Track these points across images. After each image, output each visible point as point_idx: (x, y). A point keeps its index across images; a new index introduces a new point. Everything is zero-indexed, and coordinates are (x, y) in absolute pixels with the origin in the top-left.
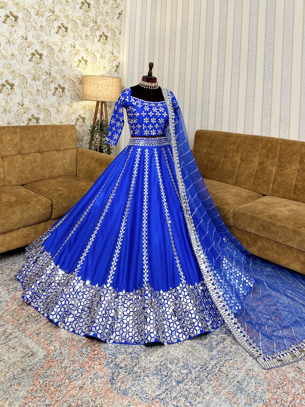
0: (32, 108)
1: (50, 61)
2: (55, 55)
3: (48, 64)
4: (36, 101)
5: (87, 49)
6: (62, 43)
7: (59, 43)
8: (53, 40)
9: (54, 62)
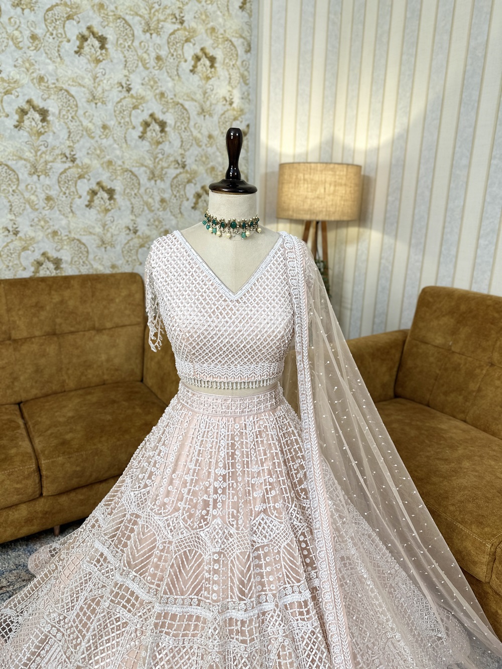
1: (68, 128)
2: (81, 112)
3: (64, 134)
5: (162, 95)
6: (94, 80)
7: (88, 81)
8: (70, 72)
9: (81, 128)
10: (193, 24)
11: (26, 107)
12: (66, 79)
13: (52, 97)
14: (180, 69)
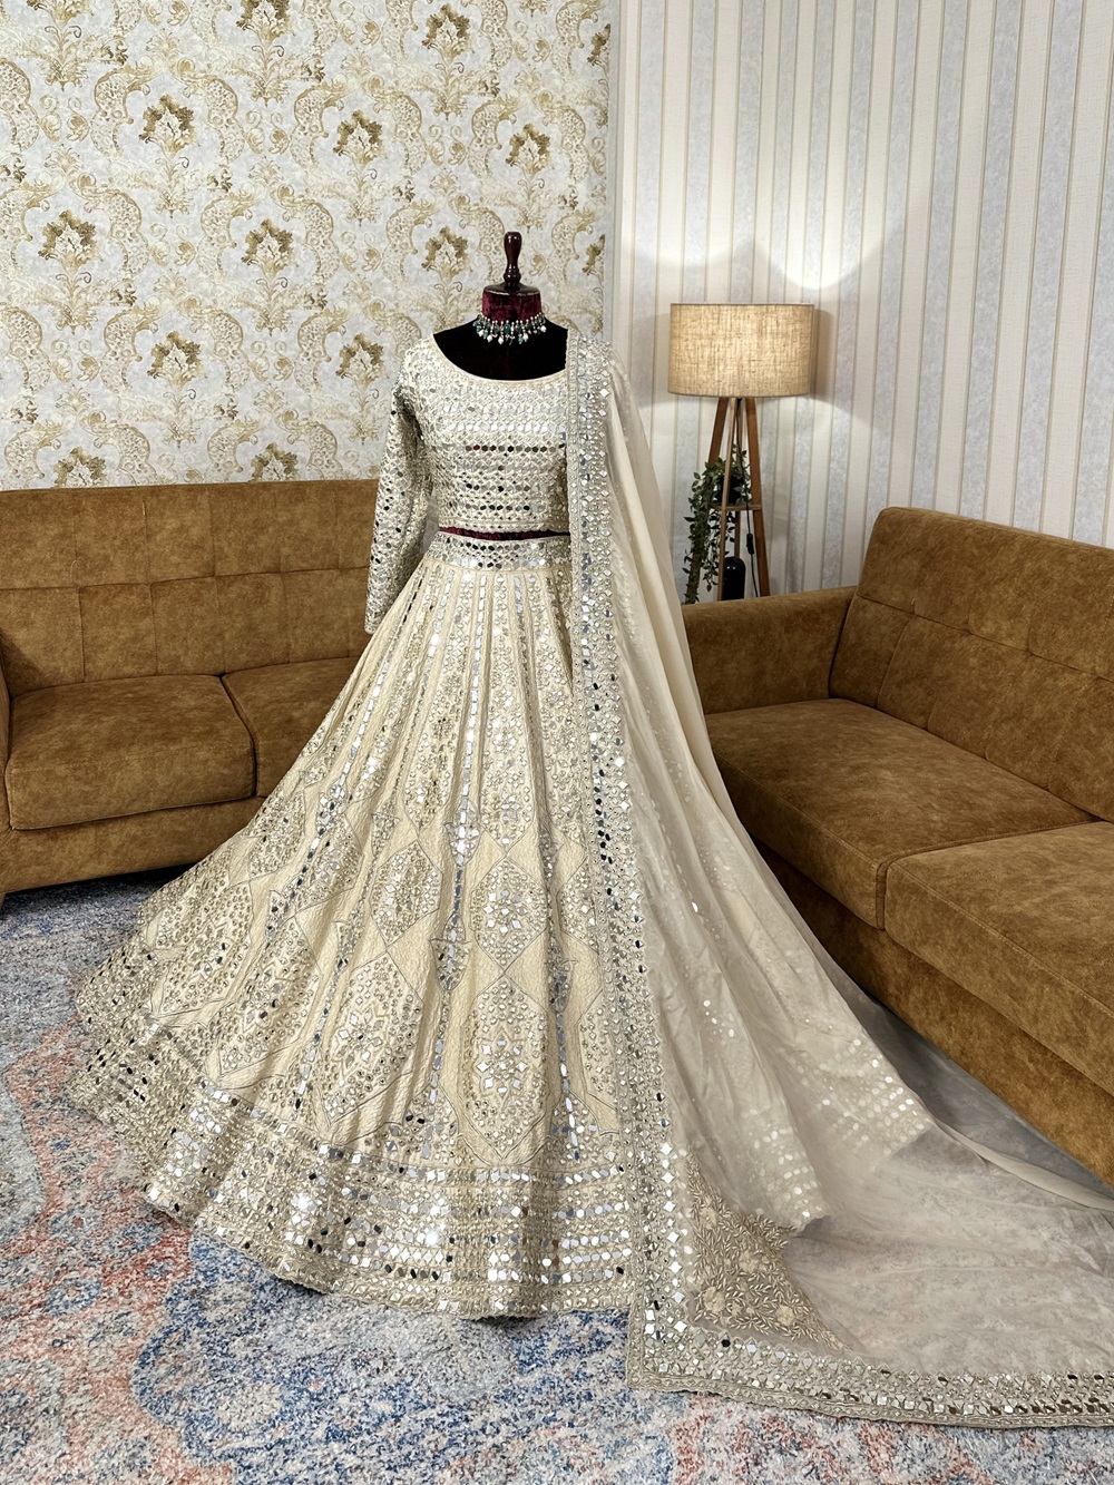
0: (266, 423)
1: (318, 257)
2: (337, 233)
3: (311, 266)
4: (277, 398)
5: (461, 199)
6: (360, 186)
7: (350, 190)
8: (325, 178)
9: (336, 257)
10: (513, 93)
11: (261, 231)
12: (320, 188)
13: (298, 215)
14: (491, 160)
